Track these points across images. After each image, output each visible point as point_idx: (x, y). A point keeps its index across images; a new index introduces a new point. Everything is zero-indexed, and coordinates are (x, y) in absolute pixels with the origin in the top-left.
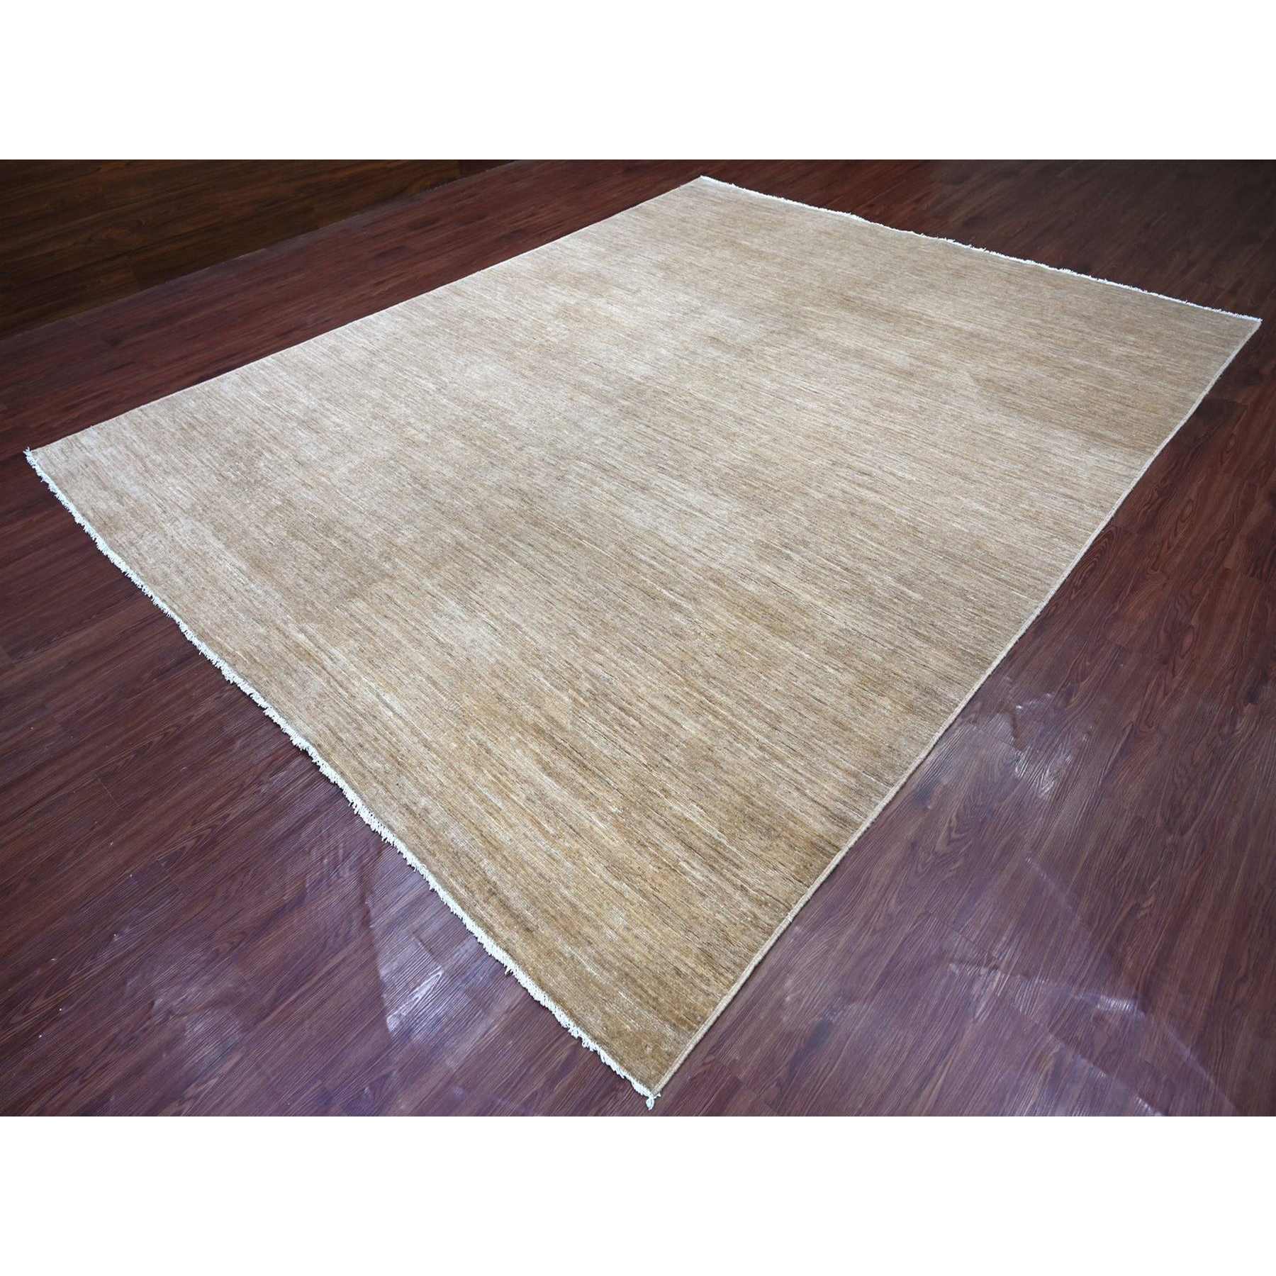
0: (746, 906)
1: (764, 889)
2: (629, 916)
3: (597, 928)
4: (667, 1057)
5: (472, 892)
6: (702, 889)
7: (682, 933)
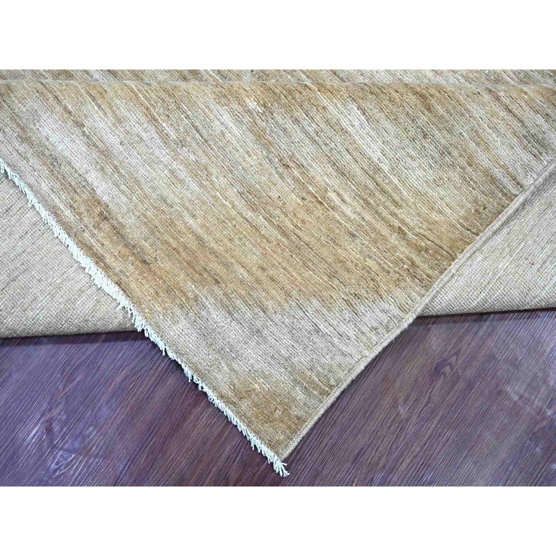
0: (403, 251)
1: (426, 233)
2: (265, 255)
3: (227, 265)
4: (297, 421)
5: (80, 214)
6: (352, 229)
7: (326, 278)
